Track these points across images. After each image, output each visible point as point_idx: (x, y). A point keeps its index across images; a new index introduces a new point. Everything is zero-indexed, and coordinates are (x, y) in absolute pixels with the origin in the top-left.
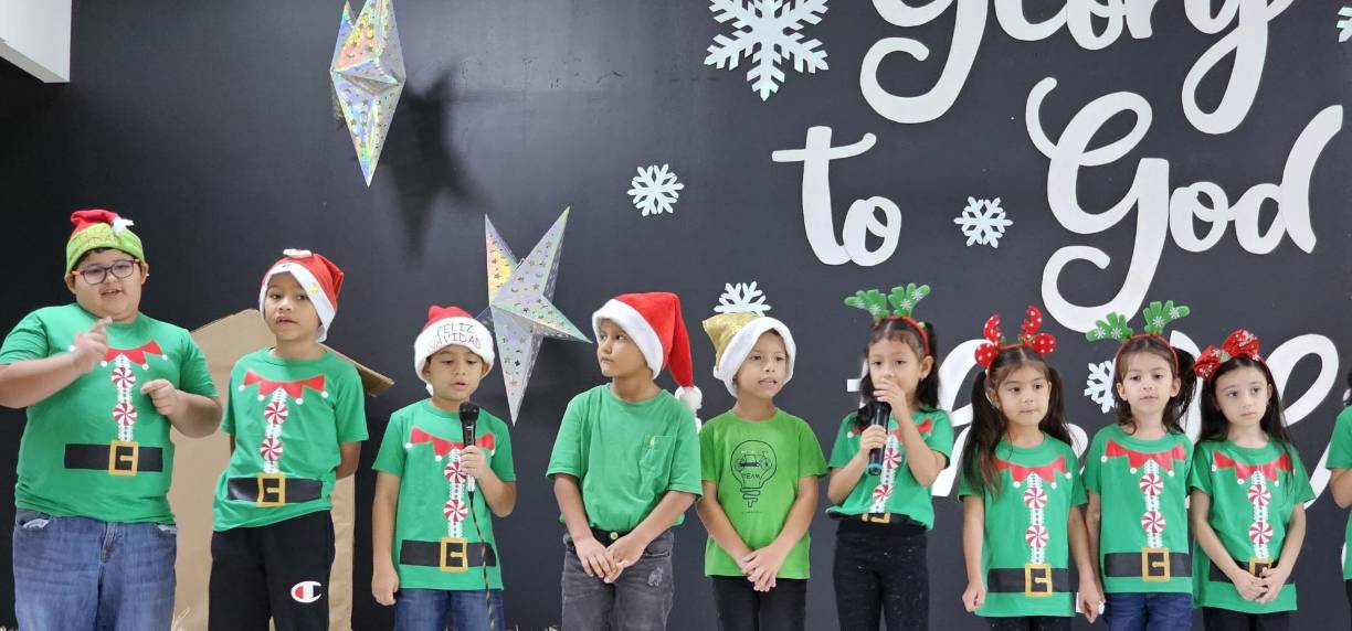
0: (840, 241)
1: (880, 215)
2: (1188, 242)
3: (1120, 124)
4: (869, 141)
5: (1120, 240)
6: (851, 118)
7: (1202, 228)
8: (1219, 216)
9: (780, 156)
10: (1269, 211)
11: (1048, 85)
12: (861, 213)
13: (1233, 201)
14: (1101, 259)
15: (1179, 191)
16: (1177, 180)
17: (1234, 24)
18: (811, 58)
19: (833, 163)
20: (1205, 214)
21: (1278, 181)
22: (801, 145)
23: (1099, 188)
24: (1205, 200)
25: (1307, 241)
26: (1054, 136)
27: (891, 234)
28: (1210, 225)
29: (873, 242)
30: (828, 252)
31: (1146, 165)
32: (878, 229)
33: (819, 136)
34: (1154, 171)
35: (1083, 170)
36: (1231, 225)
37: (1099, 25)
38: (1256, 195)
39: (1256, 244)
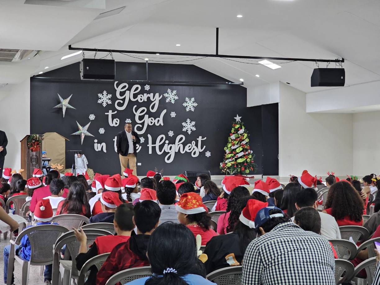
0: (113, 123)
1: (117, 121)
2: (150, 124)
3: (143, 111)
4: (116, 112)
5: (143, 124)
6: (114, 109)
7: (151, 123)
8: (153, 121)
9: (106, 114)
10: (158, 121)
11: (136, 106)
12: (115, 120)
13: (155, 120)
14: (141, 126)
15: (149, 118)
16: (149, 117)
17: (155, 100)
18: (110, 102)
19: (112, 114)
20: (152, 121)
21: (159, 118)
22: (108, 112)
23: (141, 118)
24: (152, 119)
25: (162, 124)
26: (136, 112)
27: (118, 123)
29: (116, 124)
30: (111, 125)
31: (146, 115)
32: (117, 122)
33: (110, 111)
34: (147, 116)
35: (139, 116)
36: (155, 122)
37: (141, 99)
38: (157, 119)
39: (157, 124)
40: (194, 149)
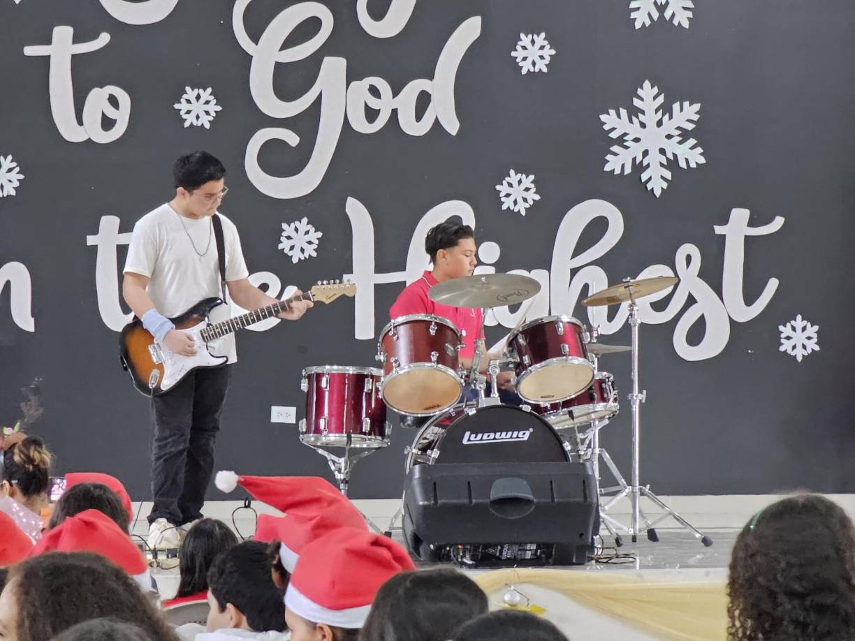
0: (80, 122)
1: (113, 101)
2: (361, 125)
3: (309, 28)
4: (104, 39)
5: (307, 123)
6: (90, 20)
7: (371, 115)
8: (385, 105)
9: (30, 51)
10: (423, 101)
12: (97, 99)
13: (396, 93)
14: (292, 139)
15: (354, 84)
16: (353, 75)
19: (75, 58)
20: (374, 103)
21: (431, 76)
22: (48, 41)
23: (292, 79)
24: (374, 91)
25: (452, 126)
26: (255, 37)
27: (122, 116)
28: (378, 112)
29: (107, 123)
30: (71, 132)
31: (328, 61)
32: (111, 113)
33: (63, 34)
34: (335, 67)
35: (279, 66)
36: (395, 112)
38: (414, 88)
39: (414, 128)
40: (691, 301)
